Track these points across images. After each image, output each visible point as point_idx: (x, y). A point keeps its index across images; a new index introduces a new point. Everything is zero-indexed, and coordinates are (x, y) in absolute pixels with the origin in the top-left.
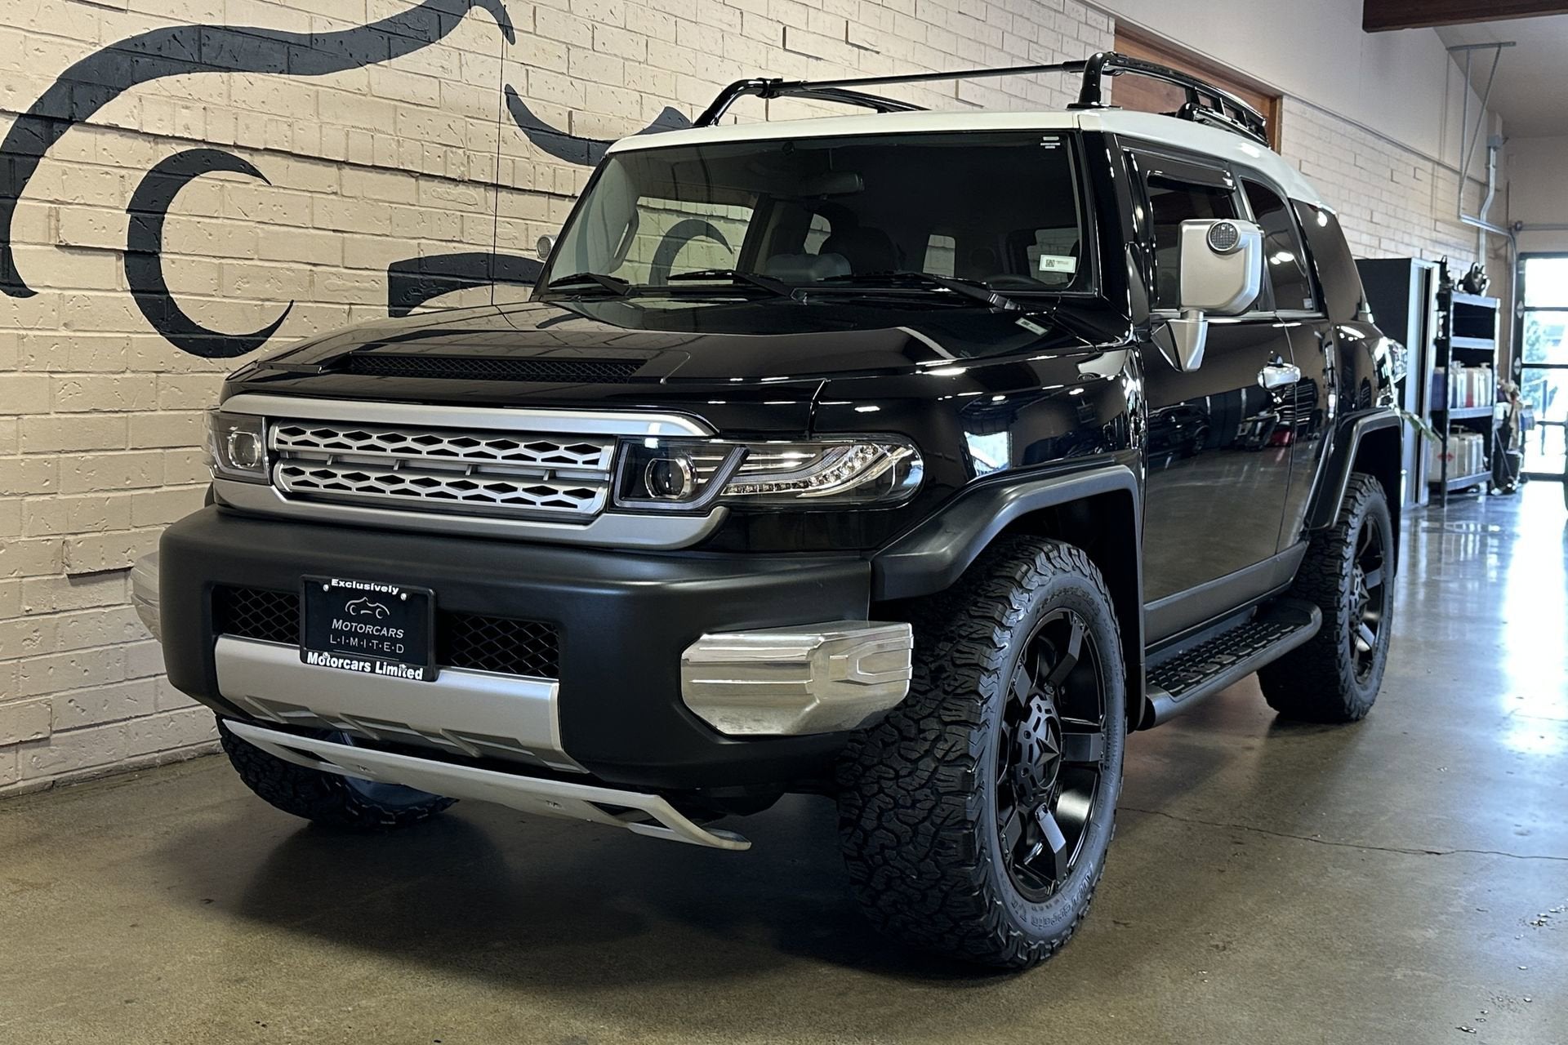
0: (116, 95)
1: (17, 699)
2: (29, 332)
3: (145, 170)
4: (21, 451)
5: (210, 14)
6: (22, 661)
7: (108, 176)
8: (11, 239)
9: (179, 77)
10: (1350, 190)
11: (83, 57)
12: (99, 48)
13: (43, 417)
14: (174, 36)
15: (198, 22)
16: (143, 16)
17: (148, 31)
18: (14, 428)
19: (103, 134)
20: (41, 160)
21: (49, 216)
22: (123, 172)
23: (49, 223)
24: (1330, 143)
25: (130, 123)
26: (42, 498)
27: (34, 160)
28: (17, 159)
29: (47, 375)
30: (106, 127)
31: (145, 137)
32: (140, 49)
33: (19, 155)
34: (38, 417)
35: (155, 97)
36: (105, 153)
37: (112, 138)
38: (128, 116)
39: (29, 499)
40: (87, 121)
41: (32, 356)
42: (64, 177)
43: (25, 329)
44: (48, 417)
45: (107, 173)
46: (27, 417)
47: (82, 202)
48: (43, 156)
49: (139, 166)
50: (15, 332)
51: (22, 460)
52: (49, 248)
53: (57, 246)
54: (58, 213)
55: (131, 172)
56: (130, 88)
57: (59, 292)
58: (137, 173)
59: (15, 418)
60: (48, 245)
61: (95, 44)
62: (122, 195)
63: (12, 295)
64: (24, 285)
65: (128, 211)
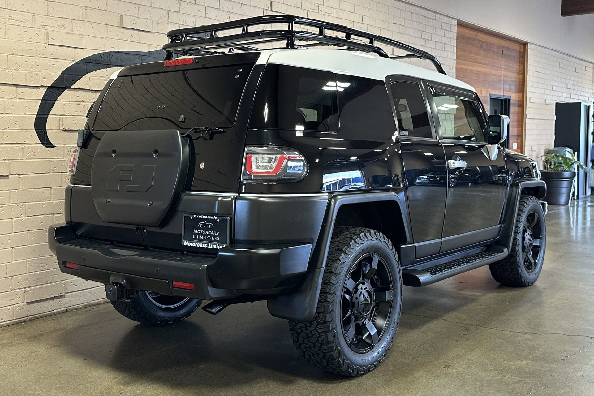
0: (81, 78)
1: (54, 282)
2: (54, 160)
3: (92, 102)
4: (52, 199)
5: (113, 48)
6: (55, 270)
7: (79, 105)
8: (47, 129)
9: (103, 70)
10: (558, 77)
11: (69, 65)
12: (75, 62)
13: (60, 188)
14: (101, 56)
15: (109, 51)
16: (90, 50)
17: (91, 55)
18: (50, 192)
19: (77, 91)
20: (56, 101)
21: (59, 120)
22: (84, 104)
23: (60, 122)
24: (548, 59)
25: (86, 87)
26: (60, 215)
27: (54, 101)
28: (48, 102)
29: (60, 174)
30: (78, 89)
31: (92, 91)
32: (90, 61)
33: (49, 100)
34: (58, 188)
35: (95, 77)
36: (78, 97)
37: (80, 92)
38: (85, 85)
39: (56, 215)
40: (71, 87)
41: (55, 168)
42: (64, 107)
43: (52, 158)
44: (61, 188)
45: (79, 104)
46: (54, 188)
47: (71, 114)
48: (57, 100)
49: (90, 101)
50: (49, 160)
51: (53, 202)
52: (60, 131)
53: (63, 130)
54: (62, 119)
55: (87, 103)
56: (86, 75)
57: (64, 145)
58: (89, 103)
59: (50, 189)
60: (59, 130)
61: (73, 61)
62: (84, 111)
63: (47, 147)
64: (51, 144)
65: (87, 116)
